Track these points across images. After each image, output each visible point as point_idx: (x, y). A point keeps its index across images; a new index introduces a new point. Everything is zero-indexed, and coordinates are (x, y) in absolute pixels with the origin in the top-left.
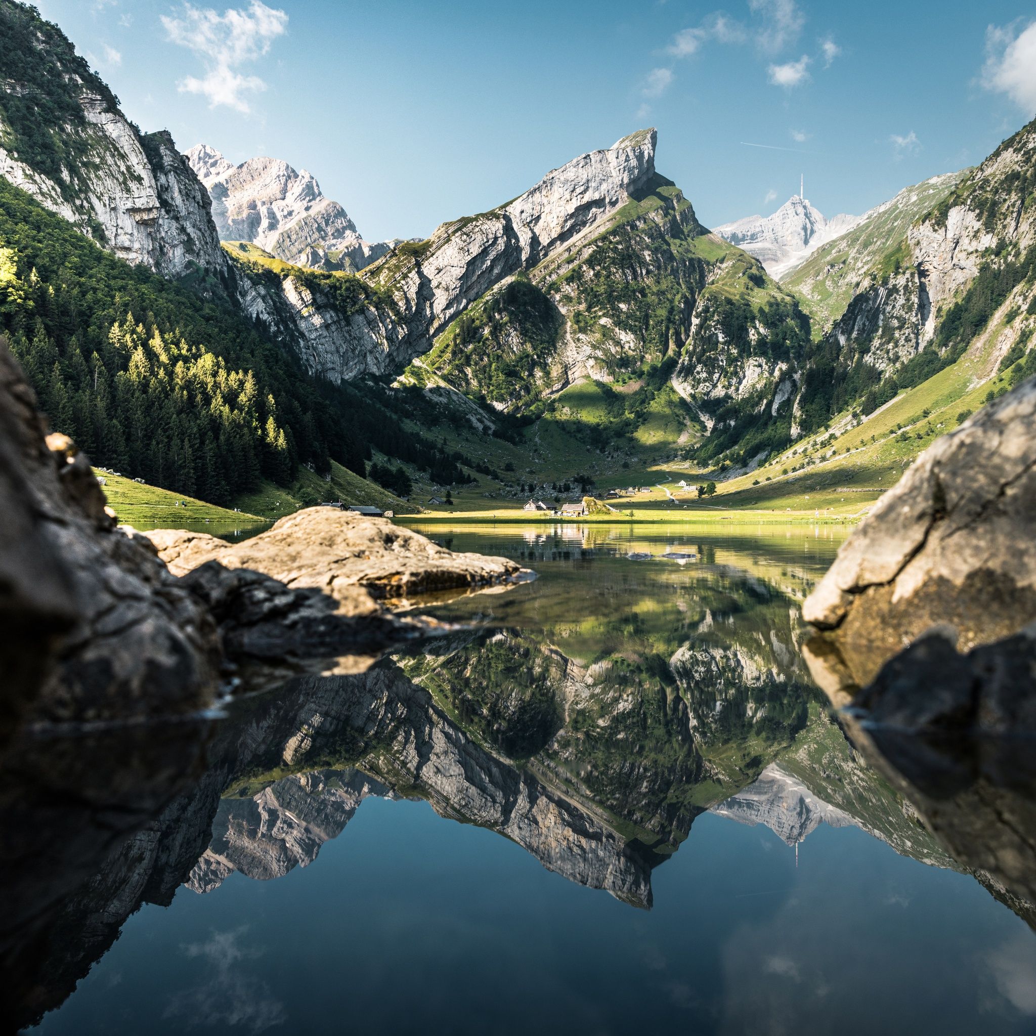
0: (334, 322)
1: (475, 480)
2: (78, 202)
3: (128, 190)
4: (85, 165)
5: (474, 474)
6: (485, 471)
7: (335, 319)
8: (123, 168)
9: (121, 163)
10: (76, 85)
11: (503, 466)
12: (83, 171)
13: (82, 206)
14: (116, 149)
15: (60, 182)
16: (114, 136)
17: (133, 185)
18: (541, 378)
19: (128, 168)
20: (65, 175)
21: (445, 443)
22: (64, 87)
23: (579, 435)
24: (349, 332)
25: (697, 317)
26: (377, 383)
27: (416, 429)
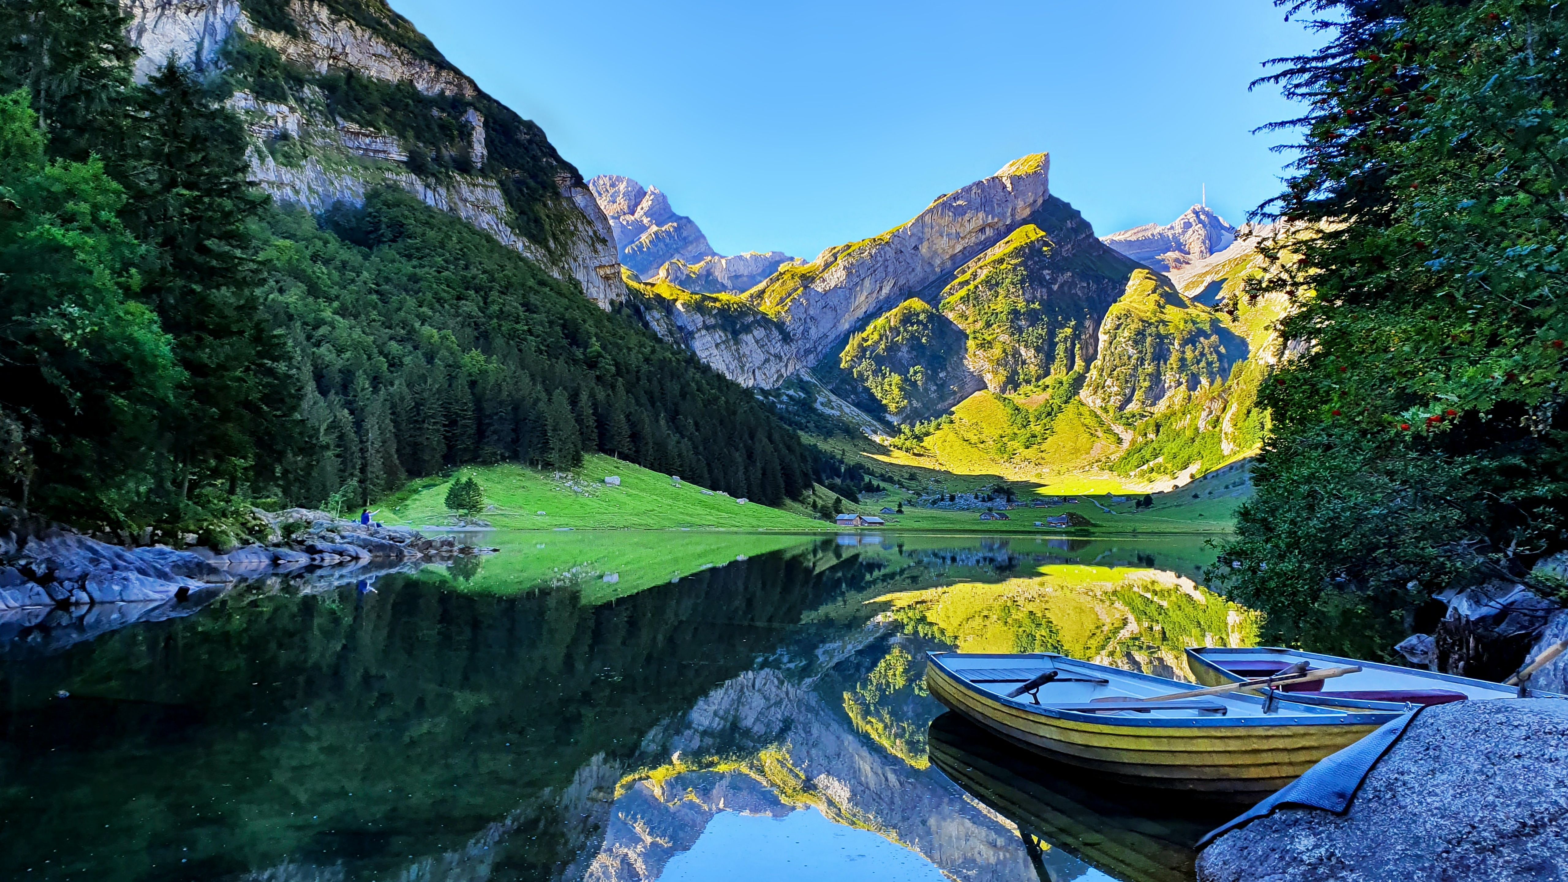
0: (723, 342)
1: (884, 489)
2: (561, 265)
3: (596, 251)
4: (563, 232)
5: (882, 485)
6: (890, 480)
7: (724, 338)
8: (591, 233)
9: (588, 228)
10: (552, 166)
11: (906, 476)
12: (562, 238)
13: (563, 267)
14: (584, 217)
15: (548, 249)
16: (582, 205)
17: (599, 247)
18: (935, 391)
19: (595, 232)
20: (552, 244)
21: (843, 454)
22: (542, 169)
23: (982, 446)
24: (737, 350)
25: (1105, 333)
26: (766, 397)
27: (812, 441)
